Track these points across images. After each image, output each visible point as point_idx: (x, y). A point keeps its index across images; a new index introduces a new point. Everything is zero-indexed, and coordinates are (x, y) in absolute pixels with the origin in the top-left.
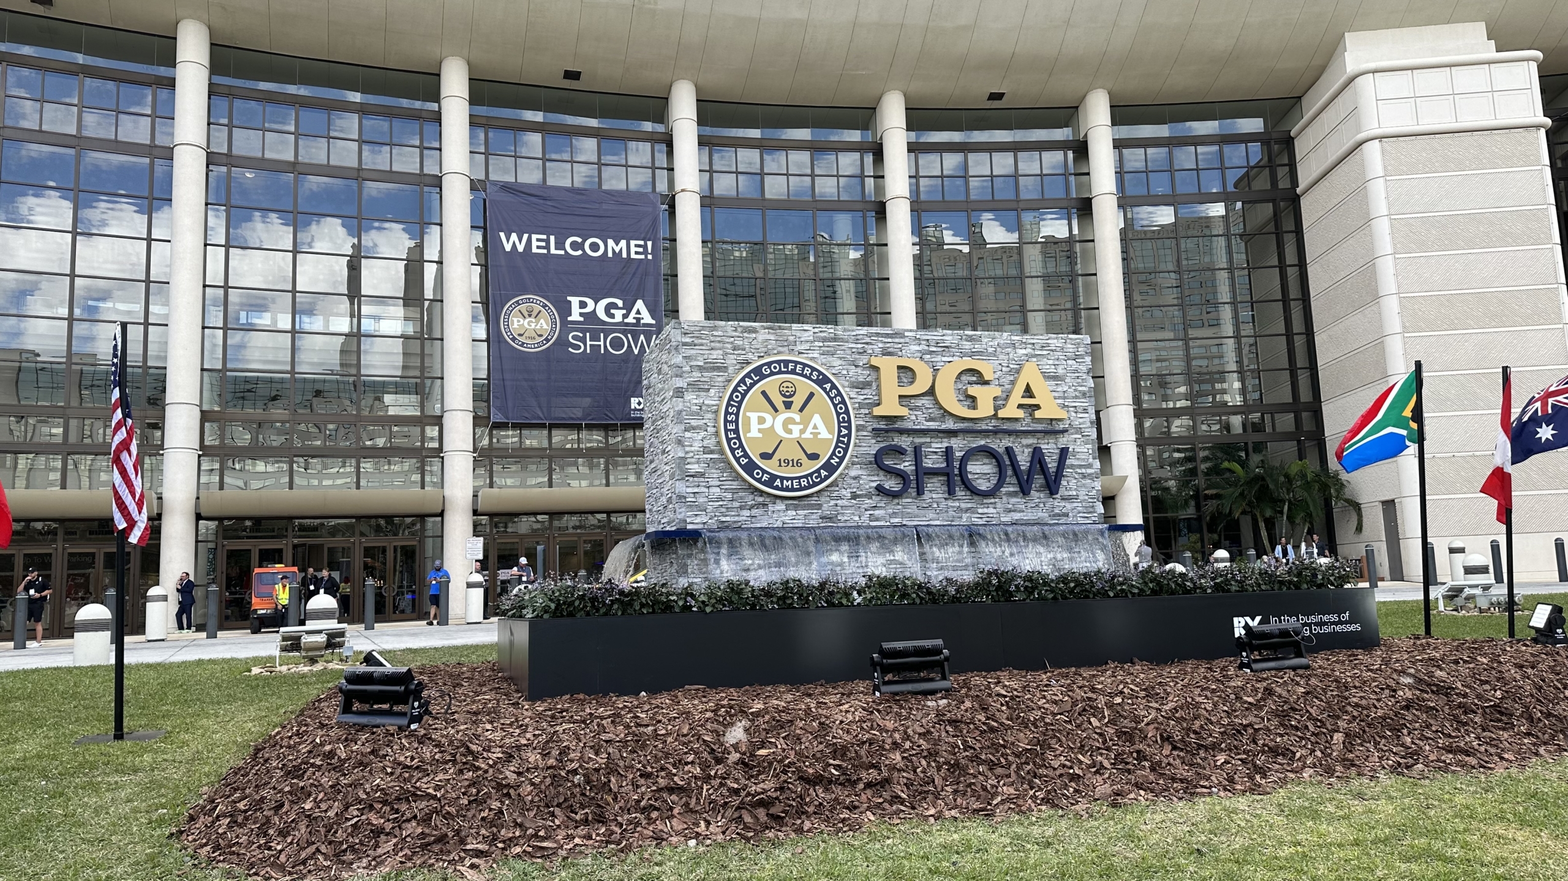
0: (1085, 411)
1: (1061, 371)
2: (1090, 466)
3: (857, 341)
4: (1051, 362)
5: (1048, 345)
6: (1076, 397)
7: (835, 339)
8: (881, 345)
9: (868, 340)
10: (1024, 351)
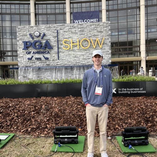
0: (108, 39)
1: (102, 30)
2: (108, 52)
3: (54, 27)
4: (100, 28)
5: (99, 24)
6: (106, 36)
7: (49, 27)
8: (59, 28)
9: (57, 27)
10: (93, 26)
